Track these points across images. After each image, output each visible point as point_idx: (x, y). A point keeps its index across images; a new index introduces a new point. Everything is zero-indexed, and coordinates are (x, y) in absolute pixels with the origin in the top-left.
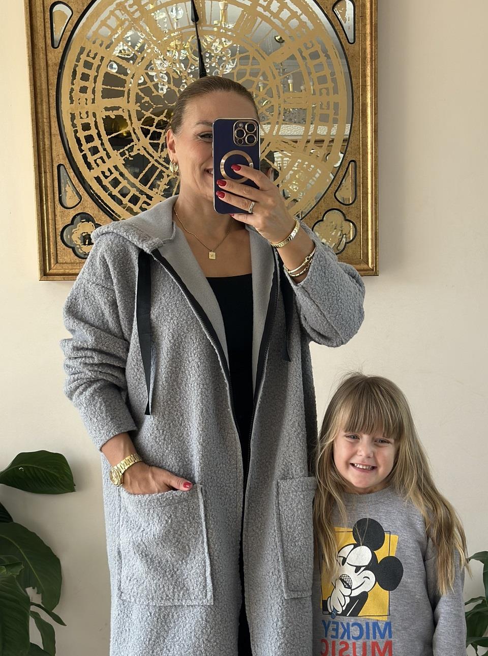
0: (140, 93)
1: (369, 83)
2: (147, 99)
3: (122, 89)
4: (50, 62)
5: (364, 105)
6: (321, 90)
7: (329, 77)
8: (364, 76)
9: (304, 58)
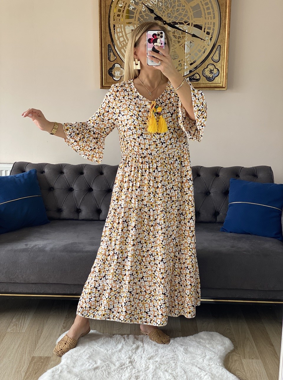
0: (140, 17)
1: (227, 15)
2: (142, 19)
3: (133, 15)
4: (106, 5)
5: (225, 24)
6: (208, 17)
7: (212, 13)
8: (226, 12)
9: (203, 5)
